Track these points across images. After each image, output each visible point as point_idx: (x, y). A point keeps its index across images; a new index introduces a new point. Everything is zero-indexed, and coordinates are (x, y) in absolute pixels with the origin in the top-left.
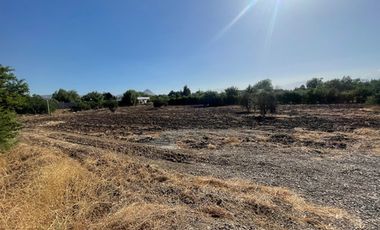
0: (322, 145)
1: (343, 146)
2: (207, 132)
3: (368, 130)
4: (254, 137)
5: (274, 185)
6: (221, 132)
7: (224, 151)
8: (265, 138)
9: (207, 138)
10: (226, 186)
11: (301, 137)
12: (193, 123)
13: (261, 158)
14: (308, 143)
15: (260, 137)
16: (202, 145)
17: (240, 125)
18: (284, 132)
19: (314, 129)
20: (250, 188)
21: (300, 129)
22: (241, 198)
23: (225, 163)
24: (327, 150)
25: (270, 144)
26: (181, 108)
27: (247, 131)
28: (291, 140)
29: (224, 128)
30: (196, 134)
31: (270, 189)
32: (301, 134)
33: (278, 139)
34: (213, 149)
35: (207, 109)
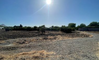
0: (52, 39)
1: (55, 39)
2: (26, 39)
3: (59, 36)
4: (39, 39)
5: (41, 50)
6: (30, 38)
7: (30, 44)
8: (42, 39)
9: (25, 40)
10: (28, 54)
11: (49, 38)
12: (22, 36)
13: (40, 44)
14: (50, 39)
15: (41, 39)
16: (23, 43)
17: (36, 36)
18: (46, 37)
19: (52, 36)
20: (35, 53)
21: (49, 36)
22: (31, 56)
23: (30, 47)
24: (53, 40)
25: (42, 40)
26: (18, 31)
27: (38, 37)
28: (47, 39)
29: (32, 37)
30: (22, 39)
31: (40, 51)
32: (49, 37)
33: (45, 39)
34: (27, 43)
35: (28, 32)
